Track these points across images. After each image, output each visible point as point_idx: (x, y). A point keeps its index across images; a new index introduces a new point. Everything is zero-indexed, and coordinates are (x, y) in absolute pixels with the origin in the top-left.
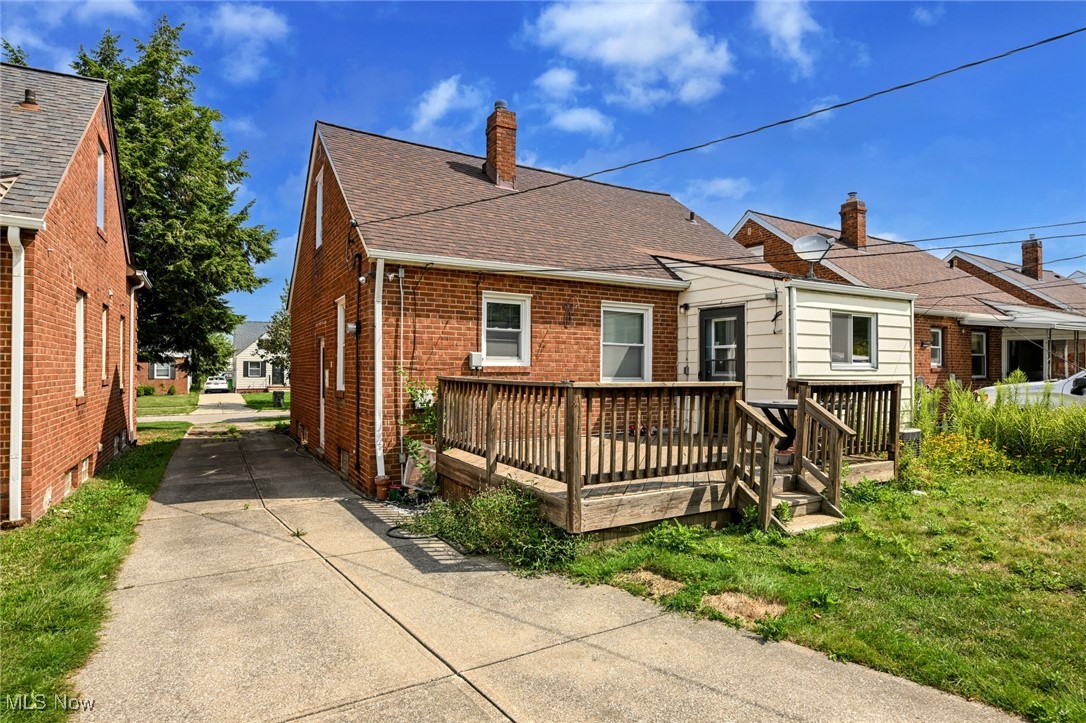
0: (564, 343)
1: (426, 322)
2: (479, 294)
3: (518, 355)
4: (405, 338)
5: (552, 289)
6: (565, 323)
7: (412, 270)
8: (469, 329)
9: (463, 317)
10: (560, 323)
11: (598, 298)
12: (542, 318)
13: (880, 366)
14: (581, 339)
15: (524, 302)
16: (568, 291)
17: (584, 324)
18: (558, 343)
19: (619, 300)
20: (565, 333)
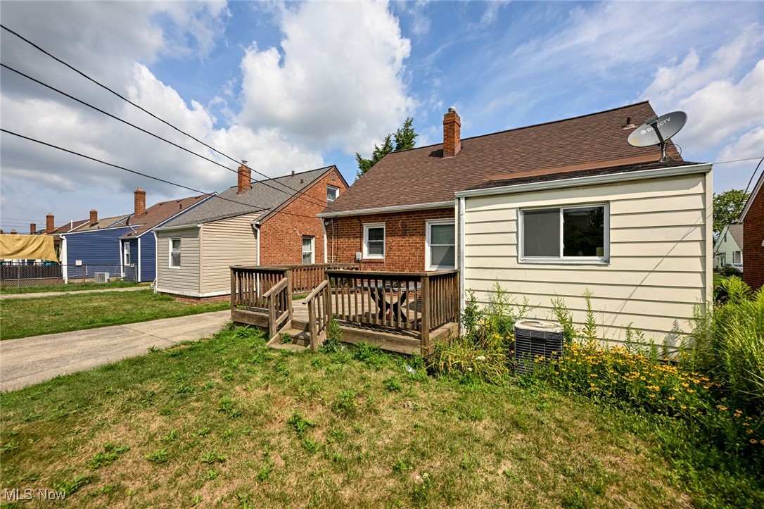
0: (402, 246)
1: (342, 240)
2: (361, 226)
3: (382, 253)
4: (335, 247)
5: (396, 218)
6: (404, 235)
7: (336, 219)
8: (357, 242)
9: (355, 237)
10: (400, 236)
11: (423, 219)
12: (390, 233)
13: (611, 259)
14: (412, 243)
15: (382, 225)
16: (404, 217)
17: (414, 235)
18: (399, 246)
19: (438, 218)
20: (402, 241)
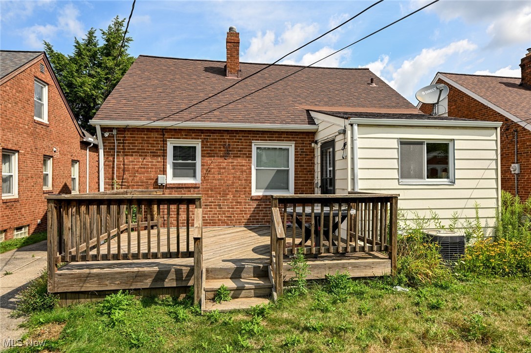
0: (224, 168)
1: (131, 159)
2: (165, 144)
3: (194, 176)
4: (119, 168)
5: (215, 136)
6: (225, 156)
7: (122, 130)
8: (158, 162)
9: (154, 155)
10: (221, 157)
11: (250, 139)
12: (208, 153)
13: (456, 181)
14: (237, 166)
15: (198, 144)
16: (226, 136)
17: (240, 157)
18: (220, 168)
19: (266, 140)
20: (225, 163)
